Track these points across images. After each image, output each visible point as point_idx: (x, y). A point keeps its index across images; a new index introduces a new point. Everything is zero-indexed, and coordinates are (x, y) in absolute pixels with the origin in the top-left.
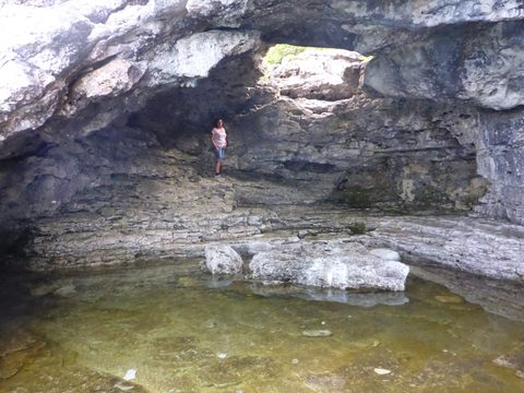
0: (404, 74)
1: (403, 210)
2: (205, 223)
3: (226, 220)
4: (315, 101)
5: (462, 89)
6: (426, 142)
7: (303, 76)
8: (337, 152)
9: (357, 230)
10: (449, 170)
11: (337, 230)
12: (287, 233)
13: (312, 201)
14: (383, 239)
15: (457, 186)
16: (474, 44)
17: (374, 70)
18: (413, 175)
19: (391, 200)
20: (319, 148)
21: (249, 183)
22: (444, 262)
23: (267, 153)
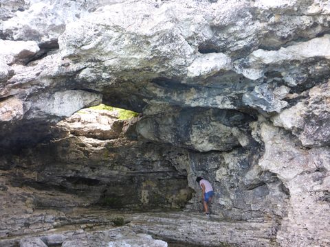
0: (161, 129)
1: (143, 210)
2: (12, 222)
3: (28, 219)
4: (92, 139)
5: (189, 140)
6: (158, 168)
7: (83, 123)
8: (105, 172)
9: (118, 223)
10: (168, 184)
11: (106, 224)
12: (73, 227)
13: (88, 204)
14: (138, 228)
15: (173, 194)
16: (198, 118)
17: (143, 124)
18: (148, 187)
19: (135, 203)
20: (93, 168)
21: (44, 192)
22: (179, 239)
23: (59, 171)
